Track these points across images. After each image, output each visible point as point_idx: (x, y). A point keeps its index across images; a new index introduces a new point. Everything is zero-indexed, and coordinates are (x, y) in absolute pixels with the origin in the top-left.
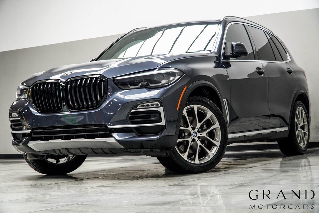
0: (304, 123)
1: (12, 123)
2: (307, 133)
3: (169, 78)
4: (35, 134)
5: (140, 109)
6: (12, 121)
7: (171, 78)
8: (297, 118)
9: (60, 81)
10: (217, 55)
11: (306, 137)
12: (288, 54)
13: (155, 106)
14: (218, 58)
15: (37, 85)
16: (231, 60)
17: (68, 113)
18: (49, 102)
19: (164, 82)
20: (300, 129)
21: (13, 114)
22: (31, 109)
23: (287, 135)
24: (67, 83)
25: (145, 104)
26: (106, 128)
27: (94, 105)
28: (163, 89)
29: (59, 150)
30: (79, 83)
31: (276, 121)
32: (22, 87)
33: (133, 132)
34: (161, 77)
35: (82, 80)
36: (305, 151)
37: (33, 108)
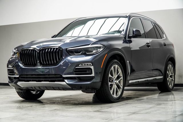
0: (172, 74)
1: (9, 71)
2: (174, 79)
3: (97, 50)
4: (22, 78)
5: (80, 67)
6: (8, 70)
7: (98, 50)
8: (168, 71)
9: (36, 49)
10: (124, 36)
11: (173, 82)
12: (164, 35)
13: (89, 65)
14: (125, 38)
15: (23, 50)
16: (132, 39)
17: (40, 67)
18: (30, 60)
19: (94, 51)
20: (170, 77)
21: (9, 66)
22: (20, 64)
23: (162, 81)
24: (40, 50)
25: (83, 64)
26: (61, 77)
27: (55, 63)
28: (94, 56)
29: (34, 87)
30: (47, 51)
31: (156, 73)
32: (14, 51)
33: (76, 79)
34: (93, 49)
35: (48, 49)
36: (172, 90)
37: (21, 63)
